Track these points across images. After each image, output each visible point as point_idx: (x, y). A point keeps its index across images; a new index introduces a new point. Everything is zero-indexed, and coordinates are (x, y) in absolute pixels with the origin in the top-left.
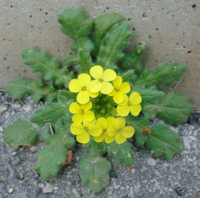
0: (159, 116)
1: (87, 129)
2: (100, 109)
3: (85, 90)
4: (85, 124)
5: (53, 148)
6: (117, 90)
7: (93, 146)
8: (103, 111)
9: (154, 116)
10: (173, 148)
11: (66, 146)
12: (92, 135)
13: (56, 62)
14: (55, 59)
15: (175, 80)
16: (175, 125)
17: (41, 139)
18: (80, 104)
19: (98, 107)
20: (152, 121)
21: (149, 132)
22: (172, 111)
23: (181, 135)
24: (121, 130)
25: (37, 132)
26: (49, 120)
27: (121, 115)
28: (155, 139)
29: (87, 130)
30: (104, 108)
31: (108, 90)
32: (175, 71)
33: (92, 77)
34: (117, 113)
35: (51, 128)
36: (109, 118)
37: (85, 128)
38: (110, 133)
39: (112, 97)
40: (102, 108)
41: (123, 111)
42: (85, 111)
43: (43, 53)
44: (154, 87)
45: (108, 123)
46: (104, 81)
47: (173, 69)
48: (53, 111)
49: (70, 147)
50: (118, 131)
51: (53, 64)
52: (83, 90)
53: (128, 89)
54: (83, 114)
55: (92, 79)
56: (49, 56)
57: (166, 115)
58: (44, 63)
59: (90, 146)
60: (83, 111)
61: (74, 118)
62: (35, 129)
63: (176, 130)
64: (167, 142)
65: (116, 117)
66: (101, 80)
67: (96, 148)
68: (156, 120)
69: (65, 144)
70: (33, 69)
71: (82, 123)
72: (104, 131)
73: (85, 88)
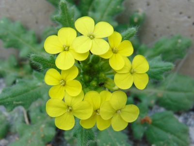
0: (160, 102)
1: (70, 108)
2: (90, 81)
3: (68, 50)
4: (68, 100)
5: (27, 141)
6: (114, 51)
7: (79, 135)
8: (94, 83)
9: (153, 102)
10: (180, 141)
11: (44, 139)
12: (78, 117)
13: (34, 35)
14: (32, 31)
15: (179, 57)
16: (179, 114)
17: (13, 130)
18: (60, 71)
19: (87, 77)
20: (150, 108)
21: (148, 121)
22: (175, 95)
23: (187, 125)
24: (120, 110)
25: (7, 121)
26: (20, 102)
27: (120, 88)
28: (156, 129)
29: (71, 110)
30: (95, 79)
31: (101, 49)
32: (179, 45)
33: (78, 32)
34: (114, 85)
35: (26, 116)
36: (103, 93)
37: (68, 107)
38: (104, 114)
39: (108, 59)
40: (92, 79)
41: (123, 82)
42: (67, 82)
43: (18, 24)
44: (159, 57)
45: (102, 100)
46: (96, 37)
47: (176, 43)
48: (26, 91)
49: (50, 140)
50: (116, 112)
51: (29, 37)
52: (65, 50)
53: (130, 51)
54: (64, 85)
55: (79, 34)
56: (25, 28)
57: (168, 101)
58: (19, 36)
59: (75, 135)
60: (65, 81)
61: (52, 92)
62: (6, 117)
63: (181, 119)
64: (171, 133)
65: (112, 92)
66: (92, 37)
67: (84, 137)
68: (155, 107)
69: (42, 135)
70: (5, 44)
71: (63, 100)
72: (96, 111)
73: (69, 47)
